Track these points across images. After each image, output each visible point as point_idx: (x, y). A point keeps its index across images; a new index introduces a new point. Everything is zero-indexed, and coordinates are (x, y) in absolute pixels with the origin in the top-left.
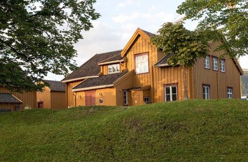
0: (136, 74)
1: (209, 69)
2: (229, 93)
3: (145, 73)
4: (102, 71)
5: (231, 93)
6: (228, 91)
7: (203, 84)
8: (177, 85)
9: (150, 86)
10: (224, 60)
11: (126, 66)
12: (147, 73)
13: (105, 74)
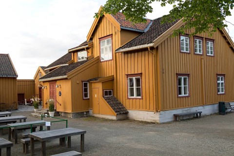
0: (100, 62)
1: (189, 53)
2: (220, 82)
3: (109, 61)
4: (73, 59)
5: (223, 82)
6: (218, 79)
7: (177, 74)
8: (141, 76)
9: (114, 76)
10: (213, 40)
11: (92, 53)
12: (111, 60)
13: (75, 62)
